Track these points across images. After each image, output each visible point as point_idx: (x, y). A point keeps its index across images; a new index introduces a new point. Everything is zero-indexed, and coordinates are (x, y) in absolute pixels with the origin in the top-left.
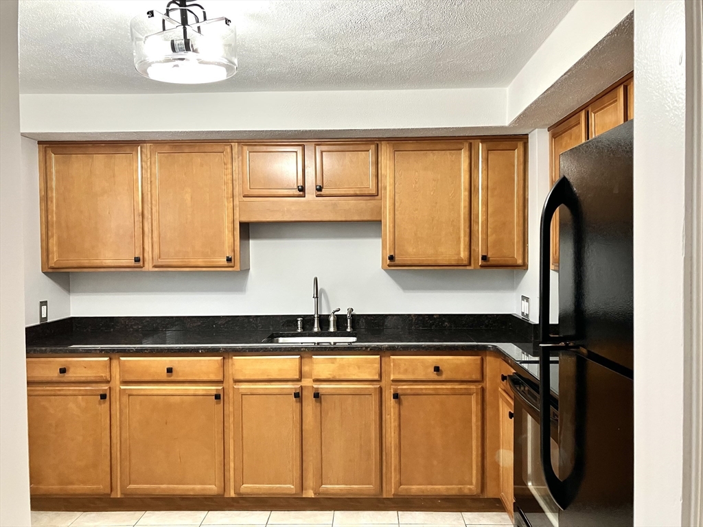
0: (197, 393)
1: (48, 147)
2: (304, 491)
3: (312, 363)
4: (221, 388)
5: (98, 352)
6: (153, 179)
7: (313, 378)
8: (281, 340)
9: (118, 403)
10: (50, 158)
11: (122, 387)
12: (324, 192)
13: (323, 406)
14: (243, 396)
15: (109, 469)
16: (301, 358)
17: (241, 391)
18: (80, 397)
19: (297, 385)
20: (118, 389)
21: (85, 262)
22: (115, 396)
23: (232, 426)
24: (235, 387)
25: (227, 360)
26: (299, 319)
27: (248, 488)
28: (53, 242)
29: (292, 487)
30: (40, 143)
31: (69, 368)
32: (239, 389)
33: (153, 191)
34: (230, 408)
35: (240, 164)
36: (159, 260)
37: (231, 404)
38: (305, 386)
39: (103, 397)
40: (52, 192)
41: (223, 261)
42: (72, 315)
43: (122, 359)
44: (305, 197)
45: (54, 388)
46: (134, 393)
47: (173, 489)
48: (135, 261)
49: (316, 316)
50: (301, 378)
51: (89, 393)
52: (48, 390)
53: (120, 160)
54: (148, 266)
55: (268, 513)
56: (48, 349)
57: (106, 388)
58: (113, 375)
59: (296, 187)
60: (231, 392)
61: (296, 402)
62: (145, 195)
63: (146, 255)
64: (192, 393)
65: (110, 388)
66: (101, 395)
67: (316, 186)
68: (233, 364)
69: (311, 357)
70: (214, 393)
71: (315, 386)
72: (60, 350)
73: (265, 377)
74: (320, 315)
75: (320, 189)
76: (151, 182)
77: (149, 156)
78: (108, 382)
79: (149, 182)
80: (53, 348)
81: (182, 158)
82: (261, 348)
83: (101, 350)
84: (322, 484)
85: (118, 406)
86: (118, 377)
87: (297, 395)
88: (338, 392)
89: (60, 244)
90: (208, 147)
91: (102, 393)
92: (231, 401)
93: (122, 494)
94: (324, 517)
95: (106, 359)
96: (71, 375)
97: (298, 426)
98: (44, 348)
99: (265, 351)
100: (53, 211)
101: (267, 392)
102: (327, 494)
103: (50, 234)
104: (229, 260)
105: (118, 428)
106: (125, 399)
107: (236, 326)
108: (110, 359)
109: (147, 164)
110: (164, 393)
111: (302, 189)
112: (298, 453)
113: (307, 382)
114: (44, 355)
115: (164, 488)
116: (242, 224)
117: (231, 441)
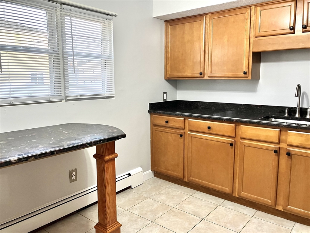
0: (222, 141)
1: (168, 23)
2: (277, 206)
3: (287, 134)
4: (233, 140)
5: (180, 115)
6: (210, 32)
7: (288, 143)
8: (273, 120)
9: (187, 140)
10: (169, 27)
11: (189, 133)
12: (308, 29)
13: (292, 161)
14: (245, 147)
15: (183, 168)
16: (280, 131)
17: (244, 144)
18: (173, 134)
19: (277, 146)
20: (187, 134)
21: (180, 75)
22: (186, 136)
23: (238, 161)
24: (241, 141)
25: (238, 127)
26: (287, 109)
27: (244, 194)
28: (169, 66)
29: (270, 201)
30: (165, 21)
31: (169, 121)
32: (243, 142)
33: (210, 39)
34: (238, 152)
35: (255, 18)
36: (211, 74)
37: (239, 150)
38: (282, 148)
39: (181, 136)
40: (169, 44)
41: (242, 74)
42: (178, 100)
43: (189, 120)
44: (294, 33)
45: (163, 129)
46: (194, 136)
47: (209, 185)
48: (200, 74)
49: (298, 108)
50: (280, 142)
51: (176, 133)
52: (162, 129)
53: (196, 24)
54: (206, 77)
55: (255, 211)
56: (162, 112)
57: (183, 132)
58: (186, 127)
59: (289, 28)
60: (239, 143)
61: (275, 155)
62: (206, 41)
63: (205, 72)
64: (219, 140)
65: (184, 132)
66: (180, 135)
67: (303, 25)
68: (240, 129)
69: (287, 131)
70: (230, 142)
71: (288, 149)
72: (166, 113)
73: (257, 139)
74: (301, 108)
75: (305, 27)
76: (209, 34)
77: (209, 21)
78: (184, 129)
79: (208, 34)
80: (164, 112)
81: (224, 19)
82: (256, 122)
83: (181, 115)
84: (288, 205)
85: (187, 141)
86: (187, 128)
87: (275, 152)
88: (303, 155)
89: (171, 67)
90: (238, 11)
91: (181, 134)
92: (239, 148)
93: (188, 180)
94: (289, 224)
95: (183, 119)
96: (170, 124)
97: (276, 169)
98: (160, 112)
99: (258, 124)
100: (169, 52)
101: (259, 147)
102: (291, 212)
103: (167, 62)
104: (245, 73)
105: (187, 151)
106: (190, 138)
107: (250, 110)
108: (185, 119)
109: (208, 25)
110: (206, 138)
111: (293, 29)
112: (275, 184)
113: (283, 145)
114: (160, 114)
115: (205, 183)
116: (254, 53)
117: (238, 169)
